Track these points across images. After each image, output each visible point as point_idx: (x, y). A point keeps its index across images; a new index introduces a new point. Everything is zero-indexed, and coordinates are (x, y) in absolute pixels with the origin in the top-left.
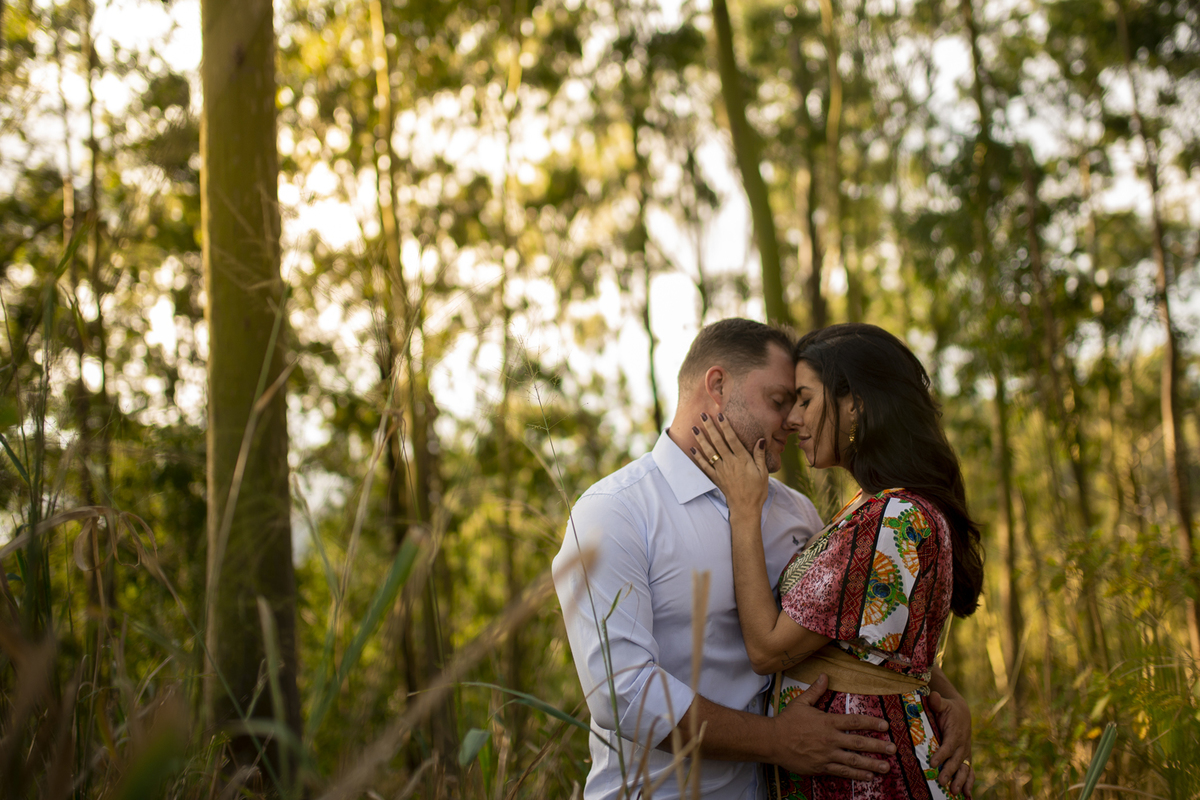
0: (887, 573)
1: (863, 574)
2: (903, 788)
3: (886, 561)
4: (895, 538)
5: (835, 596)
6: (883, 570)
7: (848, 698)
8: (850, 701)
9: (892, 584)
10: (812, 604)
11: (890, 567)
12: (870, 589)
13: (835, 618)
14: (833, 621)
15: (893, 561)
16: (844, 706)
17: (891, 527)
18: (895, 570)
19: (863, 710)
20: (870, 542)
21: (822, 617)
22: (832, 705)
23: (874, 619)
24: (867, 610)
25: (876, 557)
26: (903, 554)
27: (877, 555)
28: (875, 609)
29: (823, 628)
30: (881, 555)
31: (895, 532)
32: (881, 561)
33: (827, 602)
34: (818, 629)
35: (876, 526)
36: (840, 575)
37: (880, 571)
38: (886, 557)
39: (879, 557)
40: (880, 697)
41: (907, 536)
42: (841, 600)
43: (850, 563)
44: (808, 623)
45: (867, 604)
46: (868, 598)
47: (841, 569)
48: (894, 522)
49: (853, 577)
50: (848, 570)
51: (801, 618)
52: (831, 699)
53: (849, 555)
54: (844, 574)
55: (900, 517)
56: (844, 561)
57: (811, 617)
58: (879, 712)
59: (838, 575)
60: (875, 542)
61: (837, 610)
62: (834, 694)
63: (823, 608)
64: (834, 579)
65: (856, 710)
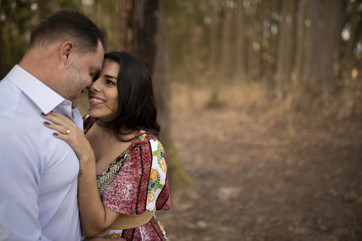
0: (155, 177)
1: (147, 181)
4: (158, 160)
5: (135, 194)
8: (142, 230)
9: (156, 181)
10: (124, 202)
11: (156, 174)
12: (149, 187)
13: (135, 205)
14: (134, 207)
15: (157, 171)
16: (140, 233)
17: (156, 156)
19: (147, 231)
20: (149, 165)
21: (130, 206)
22: (135, 235)
23: (151, 200)
24: (149, 197)
26: (161, 165)
28: (151, 195)
29: (130, 211)
30: (153, 170)
31: (158, 157)
32: (153, 173)
33: (131, 199)
34: (127, 213)
36: (137, 184)
37: (153, 177)
41: (161, 157)
42: (138, 196)
43: (142, 178)
44: (122, 211)
45: (148, 195)
46: (149, 191)
47: (137, 181)
48: (157, 153)
49: (143, 184)
50: (141, 181)
51: (118, 209)
52: (133, 233)
53: (141, 173)
54: (139, 183)
55: (158, 150)
56: (138, 177)
57: (124, 208)
58: (152, 229)
59: (135, 184)
60: (151, 165)
61: (136, 201)
62: (134, 230)
63: (130, 202)
64: (134, 187)
65: (145, 233)
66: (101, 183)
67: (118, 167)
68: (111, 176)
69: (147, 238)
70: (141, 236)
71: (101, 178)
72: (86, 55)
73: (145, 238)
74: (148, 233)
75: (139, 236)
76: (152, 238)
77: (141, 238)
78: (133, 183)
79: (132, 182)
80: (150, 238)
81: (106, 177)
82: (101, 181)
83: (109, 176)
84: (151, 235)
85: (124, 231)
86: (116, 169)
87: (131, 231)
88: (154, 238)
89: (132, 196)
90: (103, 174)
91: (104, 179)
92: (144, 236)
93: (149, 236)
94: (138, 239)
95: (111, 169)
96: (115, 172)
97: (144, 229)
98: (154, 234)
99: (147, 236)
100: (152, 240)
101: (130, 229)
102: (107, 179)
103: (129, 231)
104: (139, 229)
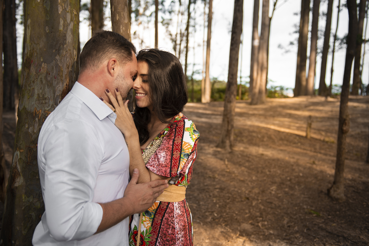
1: (179, 151)
4: (190, 135)
5: (169, 160)
6: (186, 148)
11: (189, 146)
12: (182, 156)
14: (168, 170)
19: (179, 206)
20: (180, 138)
21: (164, 169)
22: (169, 206)
24: (181, 164)
29: (164, 173)
34: (162, 174)
35: (182, 132)
36: (169, 153)
38: (187, 143)
39: (184, 143)
41: (193, 133)
42: (171, 162)
43: (173, 147)
44: (158, 172)
45: (181, 162)
46: (181, 159)
47: (169, 150)
48: (189, 129)
49: (175, 153)
50: (173, 150)
51: (156, 171)
53: (172, 144)
54: (171, 152)
55: (190, 127)
56: (170, 147)
57: (160, 170)
59: (168, 153)
60: (182, 138)
61: (170, 166)
63: (164, 165)
64: (167, 154)
65: (177, 206)
66: (146, 155)
67: (159, 141)
68: (154, 148)
70: (174, 208)
71: (146, 151)
72: (126, 65)
74: (180, 208)
76: (182, 213)
78: (166, 152)
79: (165, 150)
81: (150, 150)
82: (146, 153)
83: (152, 148)
86: (158, 143)
89: (166, 161)
90: (148, 148)
91: (148, 152)
92: (176, 209)
95: (154, 143)
96: (157, 145)
98: (183, 209)
102: (151, 151)
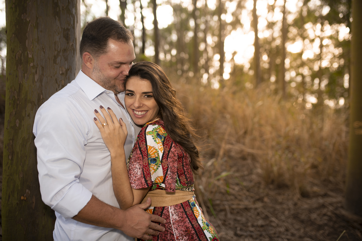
0: (154, 153)
1: (146, 156)
2: (197, 237)
3: (152, 149)
4: (153, 139)
6: (152, 152)
7: (170, 208)
8: (171, 209)
9: (157, 157)
10: (138, 179)
11: (155, 151)
12: (150, 162)
13: (144, 179)
14: (143, 181)
15: (155, 148)
16: (169, 211)
17: (150, 135)
18: (157, 152)
19: (176, 211)
20: (145, 143)
21: (140, 181)
22: (164, 212)
25: (148, 148)
26: (157, 144)
27: (148, 147)
28: (151, 169)
30: (150, 147)
31: (152, 136)
35: (144, 136)
38: (152, 147)
39: (149, 148)
40: (181, 204)
42: (143, 170)
43: (142, 155)
47: (141, 160)
48: (151, 133)
50: (143, 158)
51: (135, 186)
52: (163, 210)
53: (140, 152)
55: (153, 130)
56: (139, 156)
57: (138, 184)
58: (182, 210)
59: (141, 162)
61: (143, 176)
62: (164, 208)
65: (173, 212)
69: (175, 217)
70: (169, 214)
73: (173, 217)
74: (177, 213)
75: (168, 214)
76: (180, 218)
77: (169, 216)
78: (138, 163)
80: (179, 218)
84: (180, 215)
85: (155, 208)
87: (161, 208)
88: (182, 219)
92: (173, 215)
93: (178, 215)
94: (166, 216)
97: (173, 208)
98: (183, 214)
99: (175, 215)
100: (180, 220)
101: (161, 207)
103: (159, 208)
104: (168, 208)
